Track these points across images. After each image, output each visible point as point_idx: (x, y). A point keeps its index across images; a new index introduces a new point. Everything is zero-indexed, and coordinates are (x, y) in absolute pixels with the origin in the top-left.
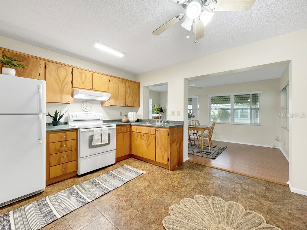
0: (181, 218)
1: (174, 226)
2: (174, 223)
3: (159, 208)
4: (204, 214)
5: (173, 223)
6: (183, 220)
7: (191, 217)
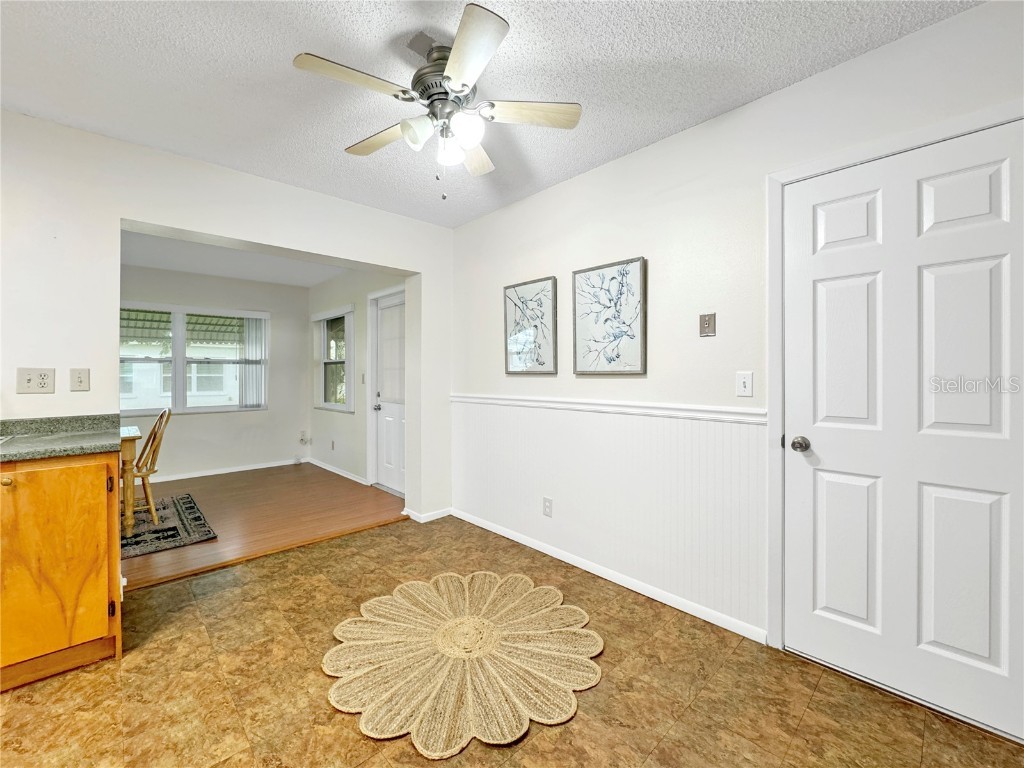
0: (386, 691)
1: (399, 714)
2: (391, 710)
3: (308, 741)
4: (399, 642)
5: (392, 713)
6: (393, 689)
7: (392, 669)
